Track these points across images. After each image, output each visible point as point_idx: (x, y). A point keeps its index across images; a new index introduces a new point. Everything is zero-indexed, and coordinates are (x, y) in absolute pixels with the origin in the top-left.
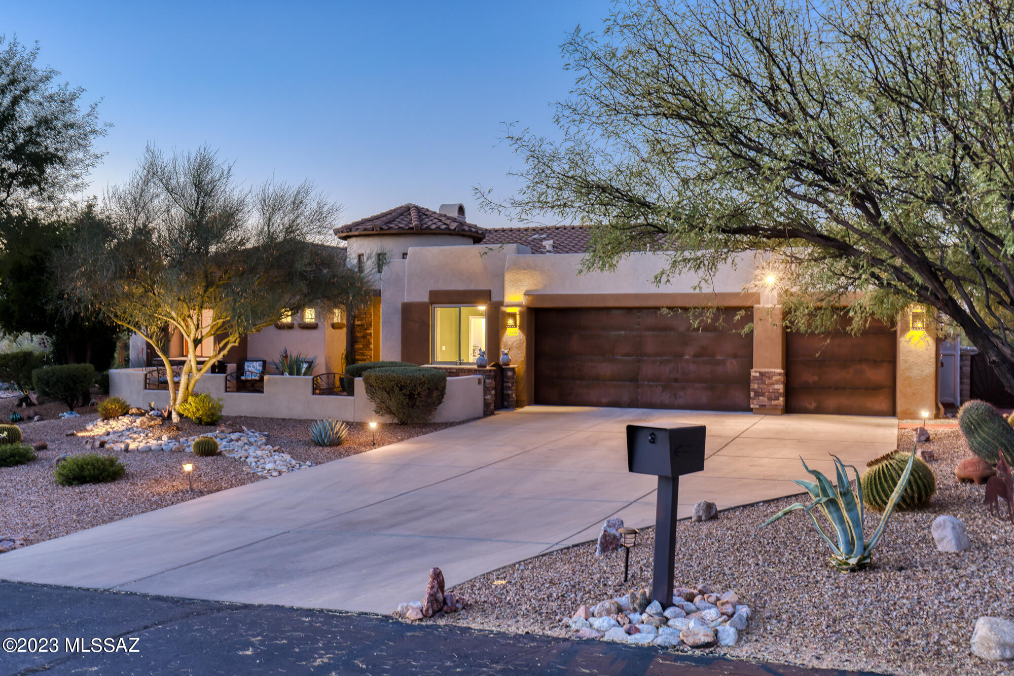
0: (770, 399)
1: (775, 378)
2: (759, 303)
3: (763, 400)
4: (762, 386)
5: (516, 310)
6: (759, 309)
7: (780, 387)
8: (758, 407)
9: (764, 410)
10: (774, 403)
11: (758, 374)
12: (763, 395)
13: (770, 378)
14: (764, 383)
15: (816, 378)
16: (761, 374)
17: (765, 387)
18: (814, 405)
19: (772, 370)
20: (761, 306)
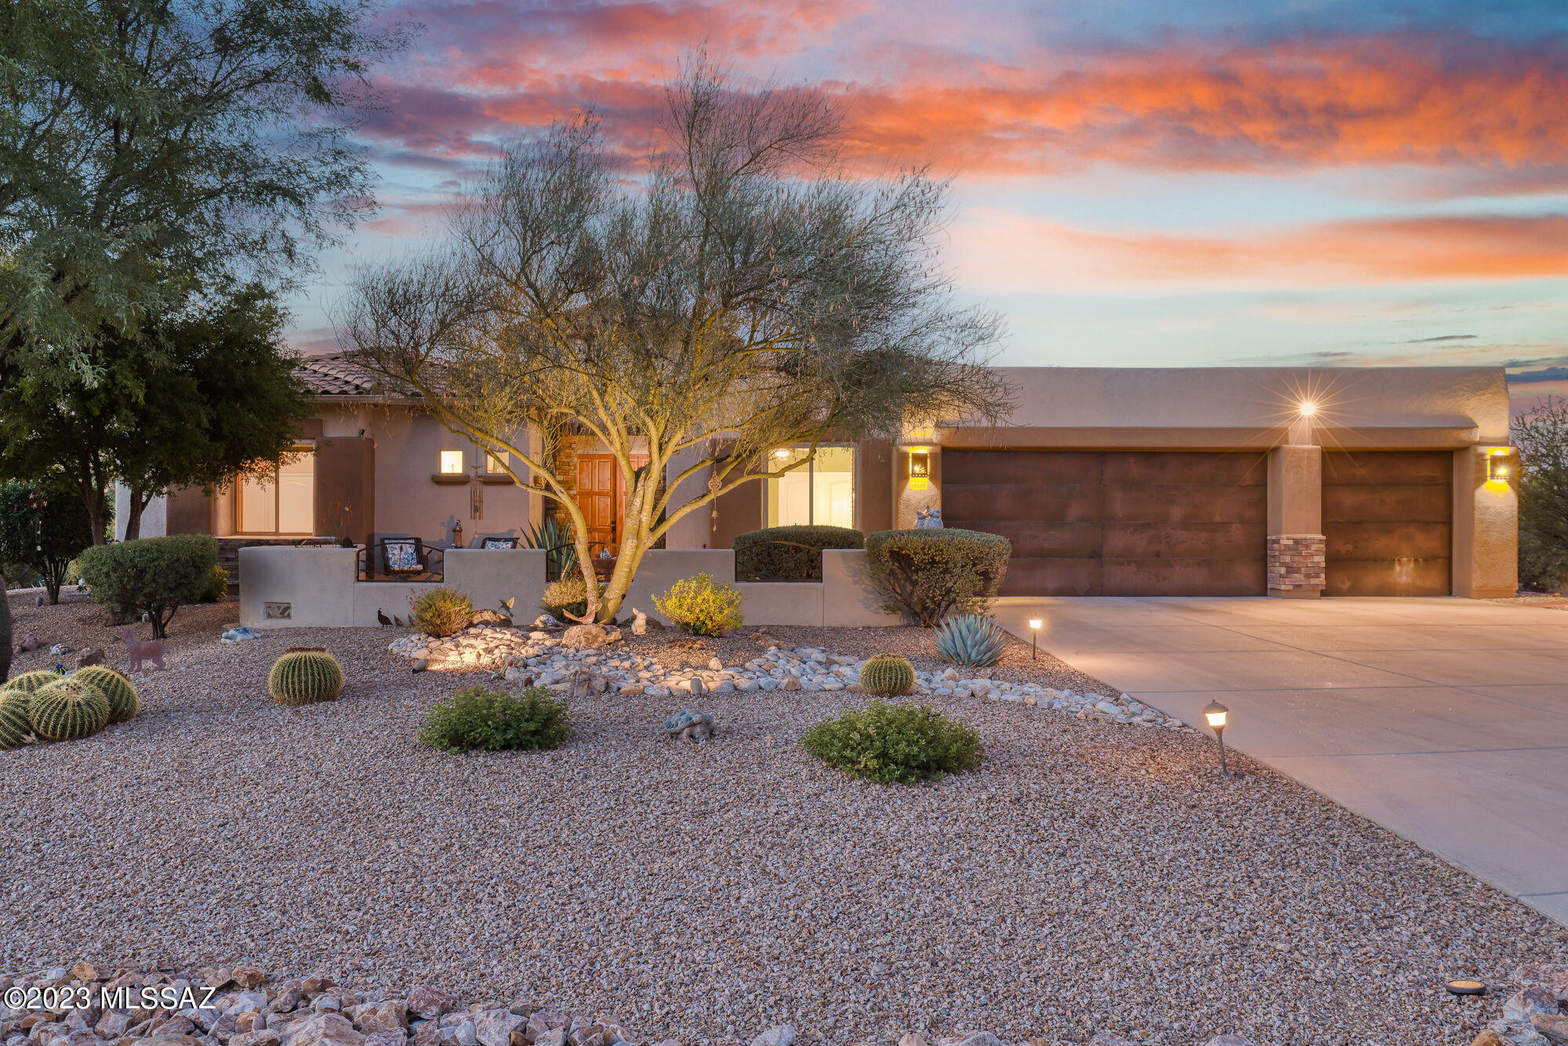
0: (1308, 576)
1: (1314, 547)
2: (1287, 443)
3: (1299, 578)
4: (1296, 558)
5: (923, 450)
6: (1289, 449)
7: (1320, 559)
8: (1291, 588)
9: (1299, 592)
10: (1313, 581)
11: (1291, 542)
12: (1298, 571)
13: (1307, 547)
14: (1300, 554)
15: (1350, 547)
16: (1296, 542)
17: (1301, 560)
18: (1348, 584)
19: (1309, 536)
20: (1291, 446)
